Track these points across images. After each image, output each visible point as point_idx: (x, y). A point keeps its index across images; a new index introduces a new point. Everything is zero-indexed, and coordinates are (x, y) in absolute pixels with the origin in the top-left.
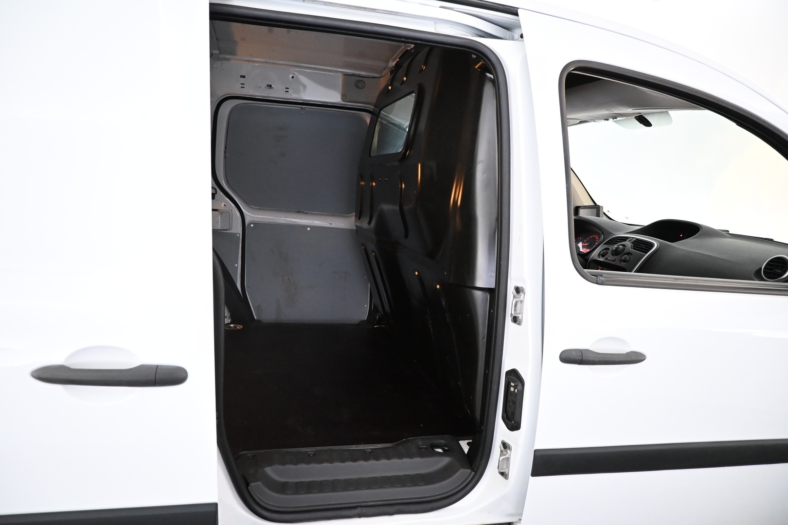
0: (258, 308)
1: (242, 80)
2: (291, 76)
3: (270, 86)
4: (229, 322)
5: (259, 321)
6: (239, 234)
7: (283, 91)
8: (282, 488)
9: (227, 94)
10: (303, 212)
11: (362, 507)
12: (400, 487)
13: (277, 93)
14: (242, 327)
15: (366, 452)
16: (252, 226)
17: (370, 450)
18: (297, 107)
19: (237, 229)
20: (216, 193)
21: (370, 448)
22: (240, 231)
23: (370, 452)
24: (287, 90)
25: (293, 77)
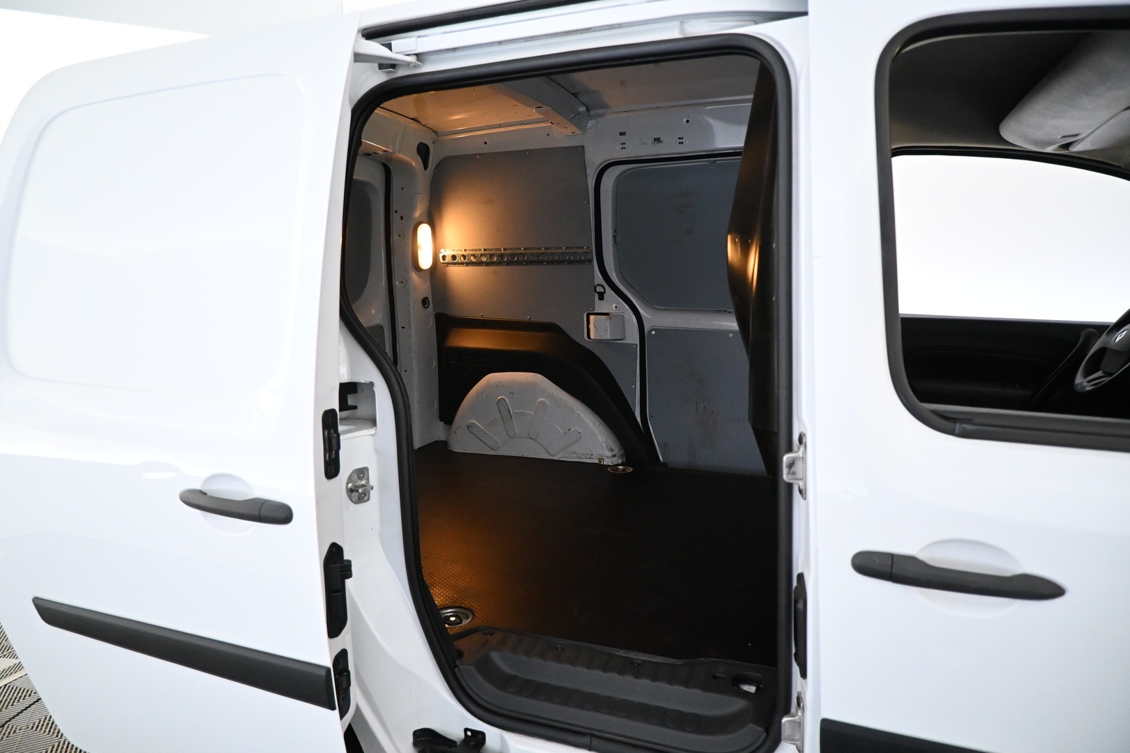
0: (664, 446)
1: (623, 139)
2: (685, 120)
3: (658, 140)
4: (620, 463)
5: (665, 464)
6: (636, 345)
7: (676, 142)
8: (504, 682)
9: (606, 161)
10: (726, 311)
11: (592, 735)
12: (655, 724)
13: (669, 148)
14: (631, 469)
15: (632, 663)
16: (653, 333)
17: (640, 662)
18: (701, 162)
19: (633, 338)
20: (605, 292)
21: (641, 658)
22: (637, 341)
23: (639, 664)
24: (681, 141)
25: (688, 121)
